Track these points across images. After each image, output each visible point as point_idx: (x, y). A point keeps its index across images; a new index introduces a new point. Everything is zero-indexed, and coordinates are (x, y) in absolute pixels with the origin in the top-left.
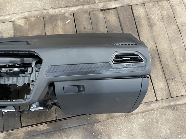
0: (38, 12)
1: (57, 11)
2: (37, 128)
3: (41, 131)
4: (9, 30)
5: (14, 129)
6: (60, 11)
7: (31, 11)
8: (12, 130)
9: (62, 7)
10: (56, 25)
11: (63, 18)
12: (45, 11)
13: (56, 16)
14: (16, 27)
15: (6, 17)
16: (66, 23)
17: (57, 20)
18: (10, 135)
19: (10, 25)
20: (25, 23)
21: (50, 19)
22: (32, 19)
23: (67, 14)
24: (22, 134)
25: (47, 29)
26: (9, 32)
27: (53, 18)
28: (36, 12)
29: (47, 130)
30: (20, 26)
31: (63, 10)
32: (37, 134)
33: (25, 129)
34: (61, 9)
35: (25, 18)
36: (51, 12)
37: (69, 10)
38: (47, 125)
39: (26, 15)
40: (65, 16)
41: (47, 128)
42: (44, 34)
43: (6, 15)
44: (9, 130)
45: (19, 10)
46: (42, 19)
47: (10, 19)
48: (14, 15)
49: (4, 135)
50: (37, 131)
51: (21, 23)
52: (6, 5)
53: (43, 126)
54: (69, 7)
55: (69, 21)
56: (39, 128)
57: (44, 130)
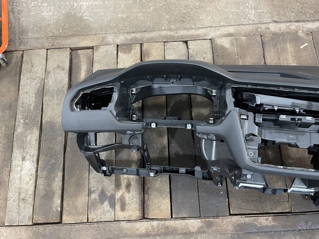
0: (251, 26)
1: (283, 26)
2: (255, 220)
3: (262, 227)
4: (205, 53)
5: (217, 217)
6: (288, 27)
7: (239, 25)
8: (214, 217)
9: (291, 21)
10: (284, 50)
11: (295, 38)
12: (263, 26)
13: (283, 34)
14: (215, 48)
15: (200, 32)
16: (301, 47)
17: (285, 41)
18: (209, 225)
19: (207, 45)
20: (232, 44)
21: (272, 39)
22: (243, 38)
23: (300, 34)
24: (231, 227)
25: (268, 56)
26: (204, 56)
27: (278, 38)
28: (247, 26)
29: (273, 227)
30: (223, 48)
31: (293, 26)
32: (254, 230)
33: (235, 218)
34: (289, 24)
35: (230, 35)
36: (273, 28)
37: (303, 27)
38: (273, 219)
39: (232, 30)
40: (298, 36)
41: (273, 223)
42: (262, 63)
43: (199, 28)
44: (208, 217)
45: (220, 22)
46: (259, 39)
47: (205, 35)
48: (213, 29)
49: (201, 225)
50: (256, 225)
51: (225, 43)
52: (198, 12)
53: (266, 220)
54: (303, 21)
55: (306, 44)
56: (259, 221)
57: (267, 227)
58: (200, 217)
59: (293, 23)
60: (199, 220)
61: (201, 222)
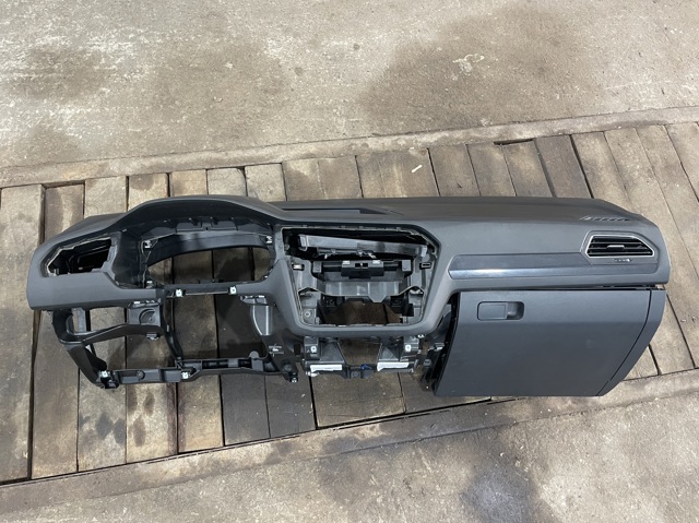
0: (341, 143)
1: (387, 142)
2: (354, 432)
3: (367, 441)
4: (273, 184)
5: (296, 434)
6: (395, 142)
7: (323, 141)
8: (291, 436)
9: (398, 134)
10: (389, 176)
11: (405, 159)
12: (358, 142)
13: (387, 153)
14: (287, 177)
15: (263, 152)
16: (413, 171)
17: (390, 164)
18: (285, 449)
19: (275, 172)
20: (313, 170)
21: (372, 161)
22: (330, 160)
23: (412, 151)
24: (318, 448)
25: (366, 186)
26: (272, 189)
27: (380, 158)
28: (335, 143)
29: (381, 438)
30: (299, 175)
31: (403, 141)
32: (355, 448)
33: (324, 433)
34: (396, 137)
35: (310, 156)
36: (374, 144)
37: (416, 141)
38: (381, 427)
39: (312, 148)
40: (409, 155)
41: (381, 433)
42: (359, 196)
43: (262, 147)
44: (283, 437)
45: (293, 137)
46: (352, 161)
47: (272, 158)
48: (283, 147)
49: (271, 450)
50: (356, 440)
51: (303, 167)
52: (259, 123)
53: (372, 429)
54: (417, 133)
55: (420, 166)
56: (361, 432)
57: (373, 439)
58: (269, 439)
59: (402, 137)
60: (269, 444)
61: (272, 446)
